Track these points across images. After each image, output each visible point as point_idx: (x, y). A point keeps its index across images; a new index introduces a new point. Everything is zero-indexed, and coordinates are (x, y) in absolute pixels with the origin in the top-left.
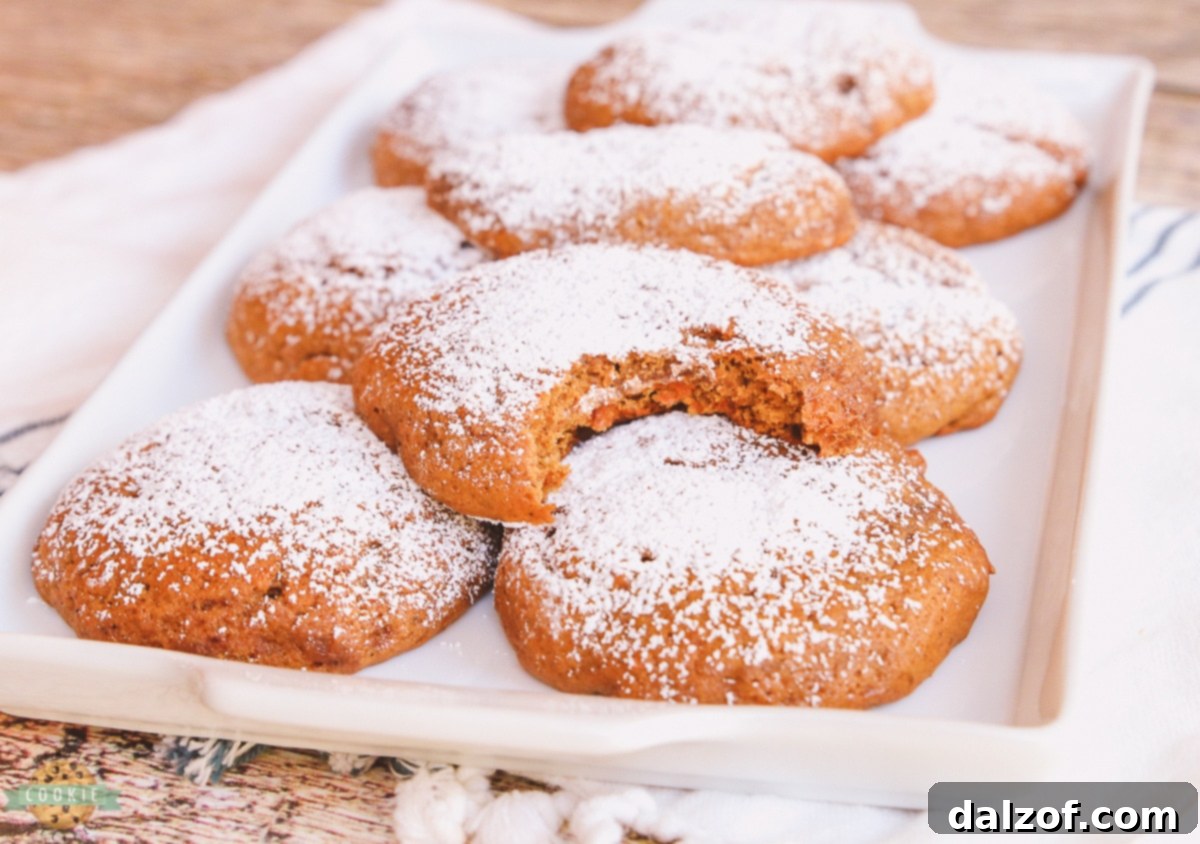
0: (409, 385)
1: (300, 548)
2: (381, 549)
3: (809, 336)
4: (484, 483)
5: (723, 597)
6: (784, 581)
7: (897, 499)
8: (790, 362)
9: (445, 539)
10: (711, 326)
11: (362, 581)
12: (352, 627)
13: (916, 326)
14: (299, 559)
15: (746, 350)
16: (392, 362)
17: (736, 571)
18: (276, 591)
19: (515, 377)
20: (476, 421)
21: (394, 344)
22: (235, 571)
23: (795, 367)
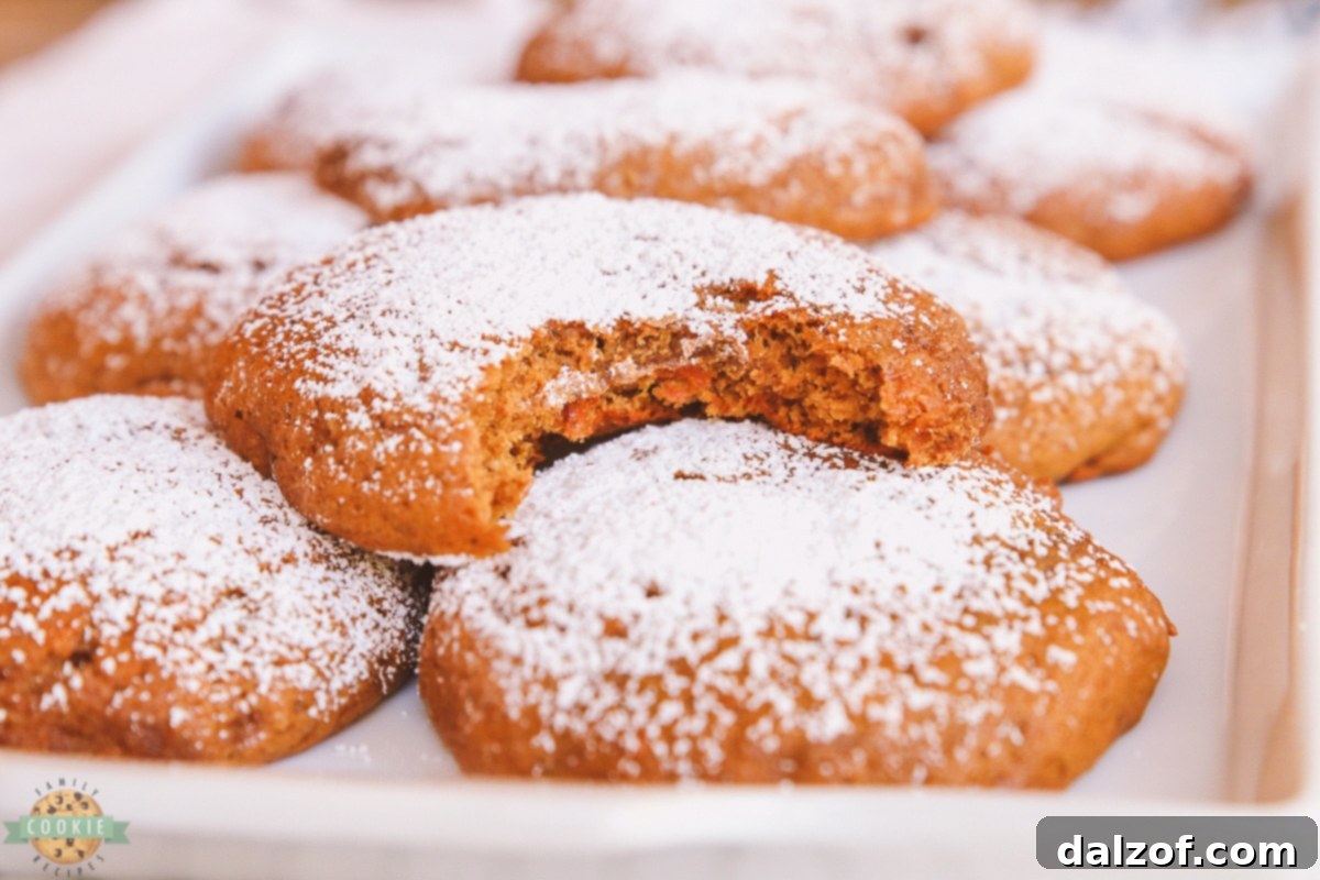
0: (287, 367)
1: (119, 594)
2: (244, 600)
3: (887, 295)
4: (401, 496)
5: (772, 645)
6: (864, 621)
7: (1027, 525)
8: (861, 326)
9: (343, 593)
10: (741, 280)
11: (215, 644)
12: (199, 710)
13: (1036, 322)
14: (120, 610)
15: (794, 311)
16: (261, 343)
17: (791, 608)
18: (84, 657)
19: (448, 346)
20: (388, 406)
21: (266, 320)
22: (19, 629)
23: (868, 333)
